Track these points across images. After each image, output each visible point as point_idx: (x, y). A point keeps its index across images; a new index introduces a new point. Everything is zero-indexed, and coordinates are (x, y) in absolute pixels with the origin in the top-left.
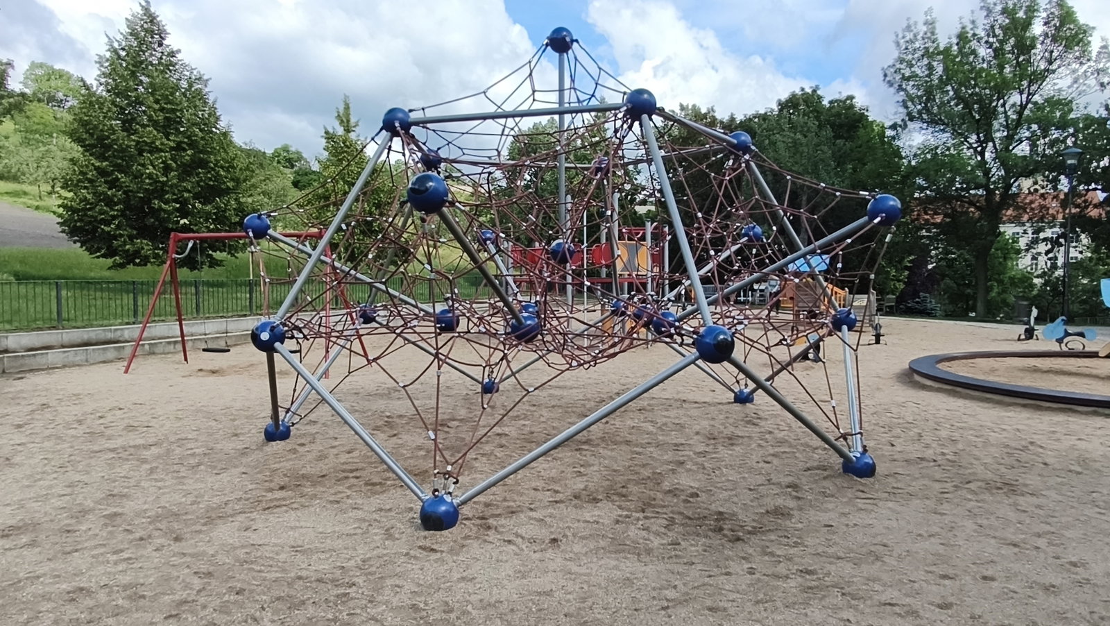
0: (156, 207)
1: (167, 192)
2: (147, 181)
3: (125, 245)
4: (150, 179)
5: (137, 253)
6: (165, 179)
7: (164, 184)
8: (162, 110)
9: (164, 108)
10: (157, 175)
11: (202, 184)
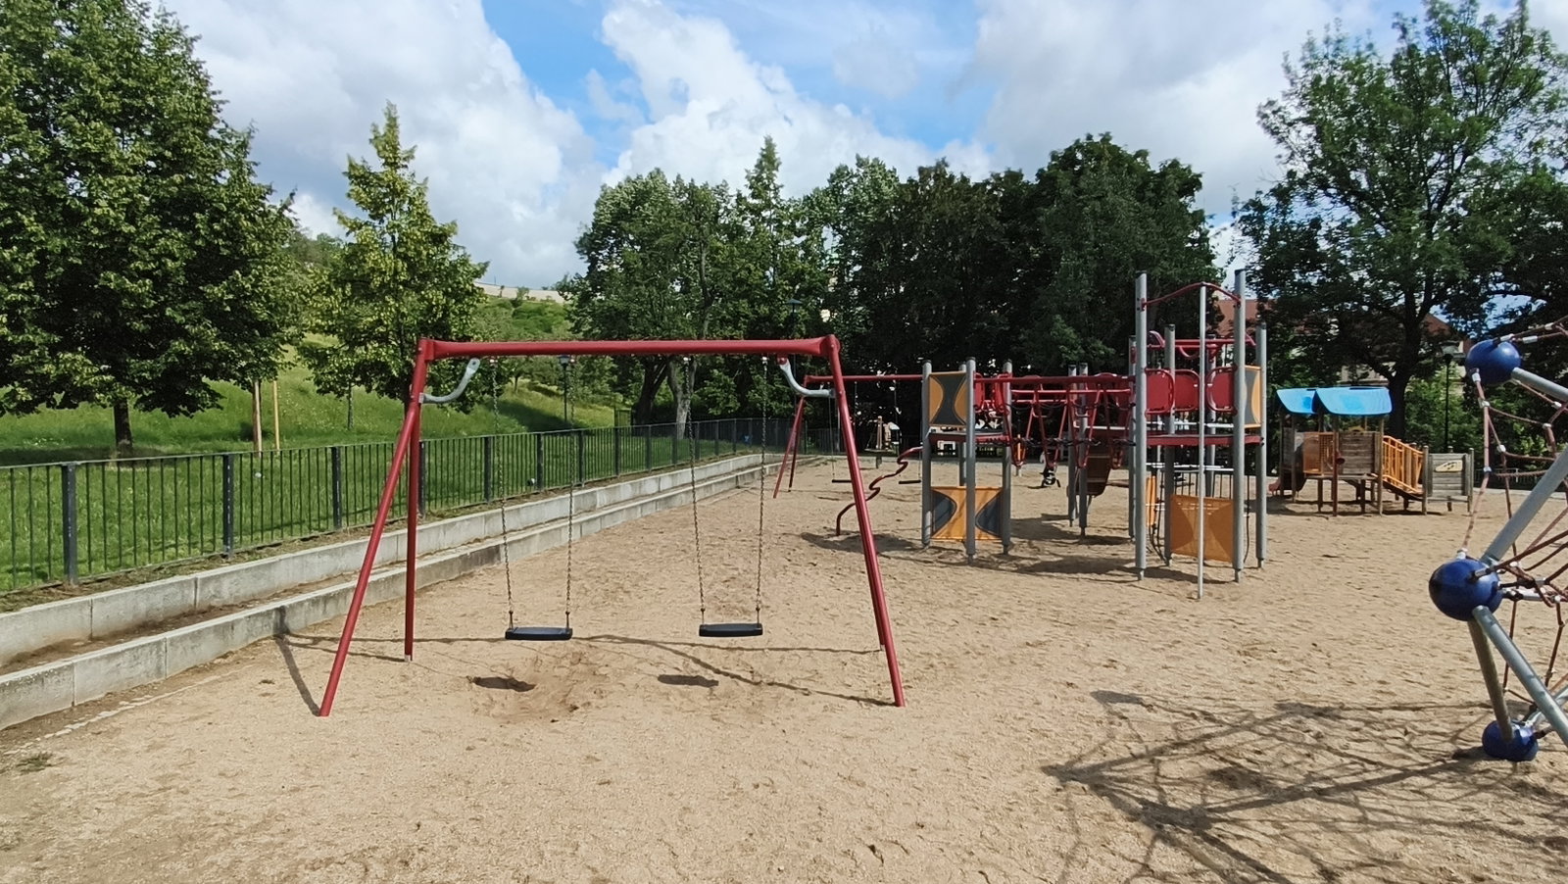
0: (112, 286)
1: (135, 258)
2: (96, 231)
3: (42, 364)
4: (100, 227)
5: (63, 382)
6: (133, 229)
7: (129, 237)
8: (117, 87)
9: (120, 86)
10: (116, 219)
11: (200, 243)
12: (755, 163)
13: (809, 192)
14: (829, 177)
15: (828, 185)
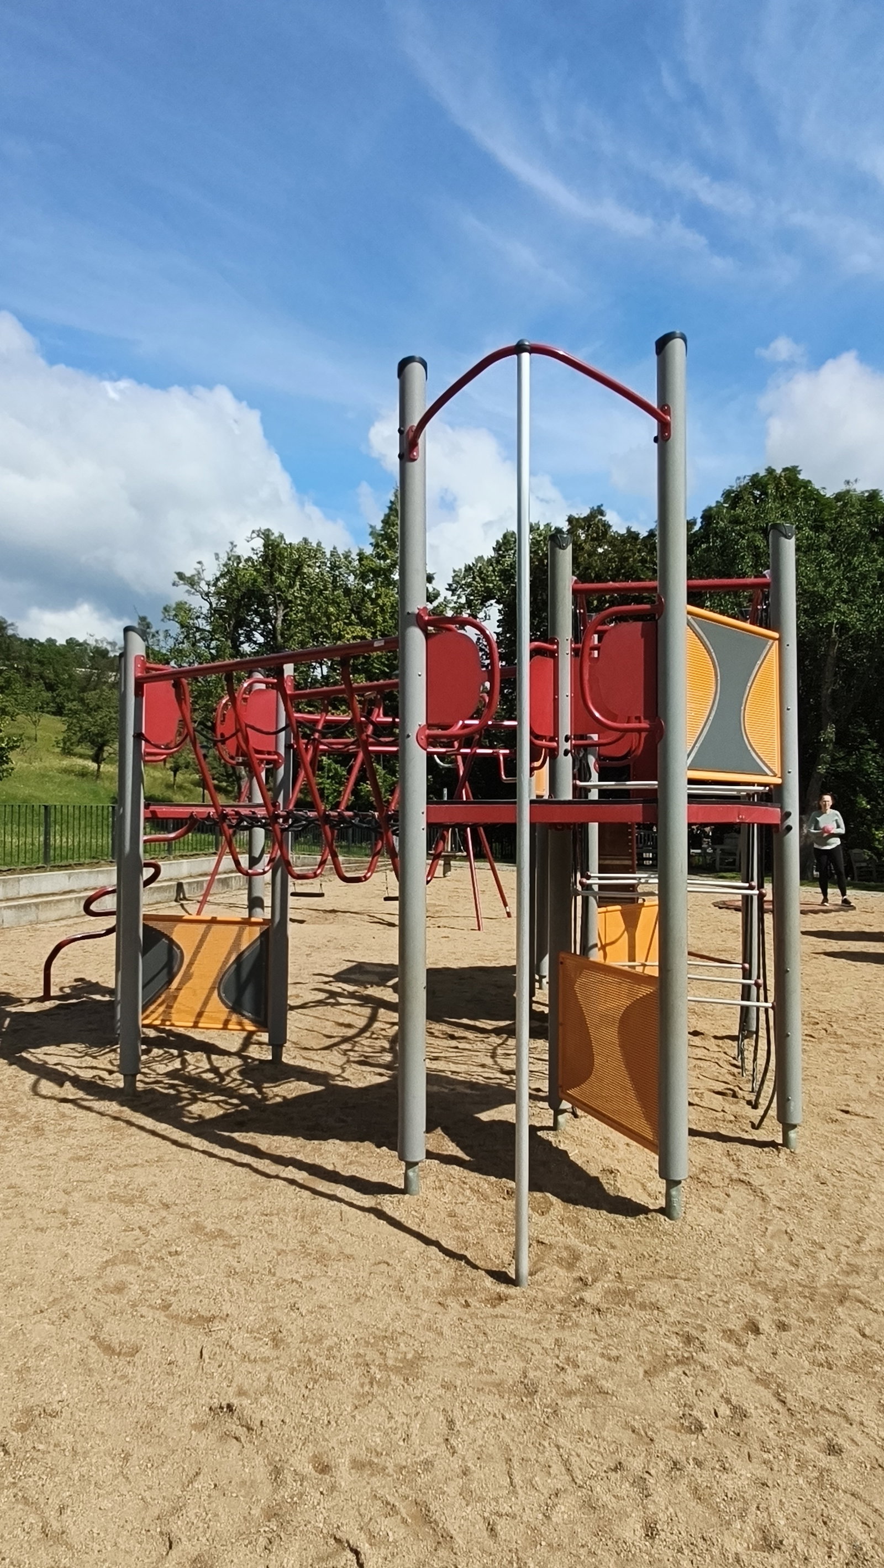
12: (382, 517)
13: (470, 562)
14: (494, 545)
15: (492, 554)
